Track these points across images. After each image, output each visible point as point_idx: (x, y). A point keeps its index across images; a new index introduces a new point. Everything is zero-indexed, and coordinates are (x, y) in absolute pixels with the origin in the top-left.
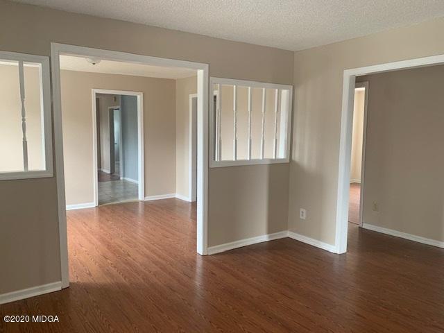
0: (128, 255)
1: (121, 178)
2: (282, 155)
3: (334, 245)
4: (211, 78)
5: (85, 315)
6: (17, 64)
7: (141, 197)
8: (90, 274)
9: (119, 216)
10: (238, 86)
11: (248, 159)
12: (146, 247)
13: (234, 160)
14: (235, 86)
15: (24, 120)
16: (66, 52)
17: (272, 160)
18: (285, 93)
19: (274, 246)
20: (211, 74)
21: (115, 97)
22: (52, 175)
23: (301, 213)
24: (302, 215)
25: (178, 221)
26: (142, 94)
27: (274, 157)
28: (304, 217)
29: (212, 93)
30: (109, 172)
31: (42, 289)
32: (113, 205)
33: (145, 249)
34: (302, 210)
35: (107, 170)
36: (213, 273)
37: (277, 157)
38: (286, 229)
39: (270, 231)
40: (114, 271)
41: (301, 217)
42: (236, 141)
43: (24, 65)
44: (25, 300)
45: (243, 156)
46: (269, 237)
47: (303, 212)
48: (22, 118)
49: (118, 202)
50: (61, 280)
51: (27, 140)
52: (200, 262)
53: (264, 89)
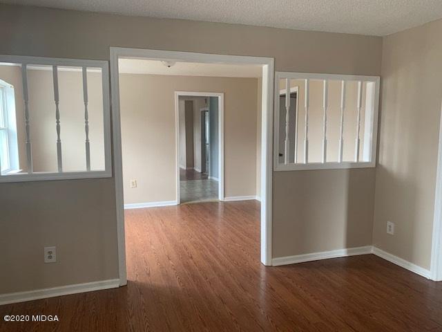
0: (191, 258)
1: (209, 177)
2: (366, 157)
3: (429, 270)
4: (276, 73)
5: (131, 317)
6: (81, 70)
7: (221, 198)
8: (149, 274)
9: (196, 215)
10: (311, 80)
11: (323, 162)
12: (210, 251)
13: (305, 163)
14: (306, 80)
15: (87, 122)
16: (124, 56)
17: (352, 164)
18: (370, 86)
19: (351, 263)
20: (276, 68)
21: (205, 99)
22: (111, 176)
23: (388, 227)
24: (390, 230)
25: (251, 225)
26: (223, 94)
27: (356, 161)
28: (392, 233)
29: (278, 92)
30: (200, 171)
31: (101, 284)
32: (193, 204)
33: (209, 253)
34: (389, 223)
35: (198, 169)
36: (272, 288)
37: (360, 160)
38: (370, 244)
39: (349, 245)
40: (172, 273)
41: (388, 232)
42: (307, 142)
43: (87, 70)
44: (85, 294)
45: (316, 158)
46: (348, 252)
47: (390, 227)
48: (85, 120)
49: (199, 201)
50: (119, 278)
51: (90, 142)
52: (263, 273)
53: (343, 82)
